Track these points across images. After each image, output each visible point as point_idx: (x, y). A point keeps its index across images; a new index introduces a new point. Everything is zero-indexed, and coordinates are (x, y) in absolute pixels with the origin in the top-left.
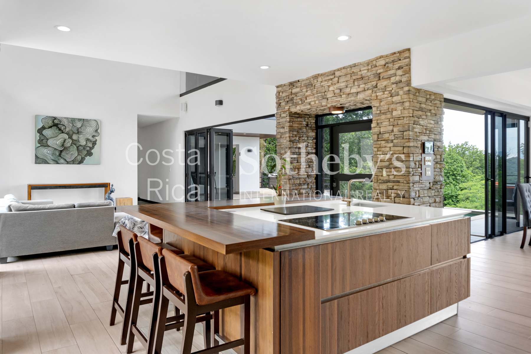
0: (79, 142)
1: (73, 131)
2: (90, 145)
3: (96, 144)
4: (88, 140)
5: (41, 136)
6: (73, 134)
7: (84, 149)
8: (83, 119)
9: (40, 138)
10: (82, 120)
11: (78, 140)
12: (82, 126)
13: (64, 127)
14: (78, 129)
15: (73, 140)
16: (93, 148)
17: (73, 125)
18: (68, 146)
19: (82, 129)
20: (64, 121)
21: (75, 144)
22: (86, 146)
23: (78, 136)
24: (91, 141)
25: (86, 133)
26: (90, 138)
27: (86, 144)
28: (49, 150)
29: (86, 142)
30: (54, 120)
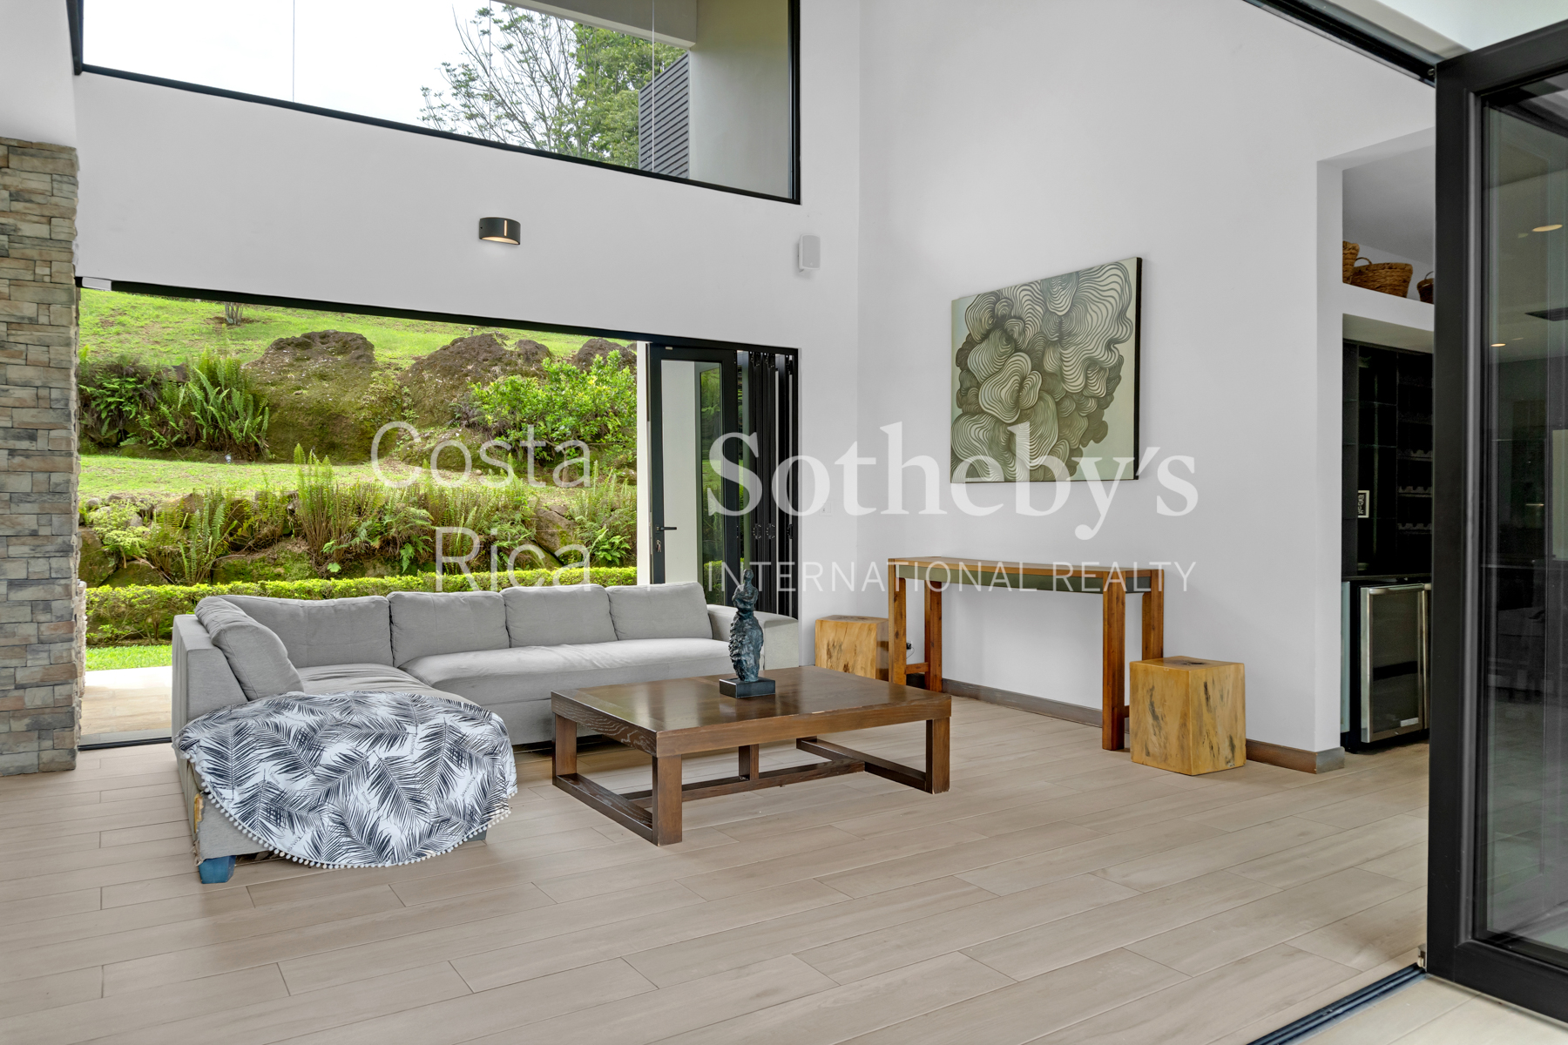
0: (1064, 382)
1: (1045, 337)
2: (1099, 388)
3: (1120, 378)
4: (1091, 364)
5: (964, 374)
6: (1044, 348)
7: (1079, 408)
8: (1077, 273)
9: (961, 386)
10: (1074, 277)
11: (1059, 374)
12: (1073, 305)
13: (1021, 325)
14: (1061, 323)
15: (1044, 373)
16: (1109, 398)
17: (1047, 310)
18: (1032, 403)
19: (1071, 320)
20: (1021, 302)
21: (1051, 393)
22: (1085, 393)
23: (1061, 354)
24: (1102, 369)
25: (1087, 336)
26: (1100, 353)
27: (1086, 386)
28: (982, 428)
29: (1087, 378)
30: (995, 304)
